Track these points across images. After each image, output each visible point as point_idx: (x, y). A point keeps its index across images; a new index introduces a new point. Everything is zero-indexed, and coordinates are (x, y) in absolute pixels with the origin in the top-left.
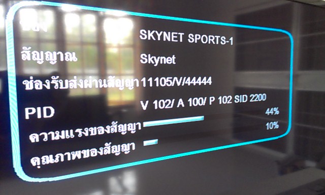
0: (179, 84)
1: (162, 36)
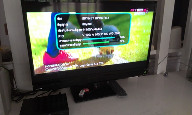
0: (92, 30)
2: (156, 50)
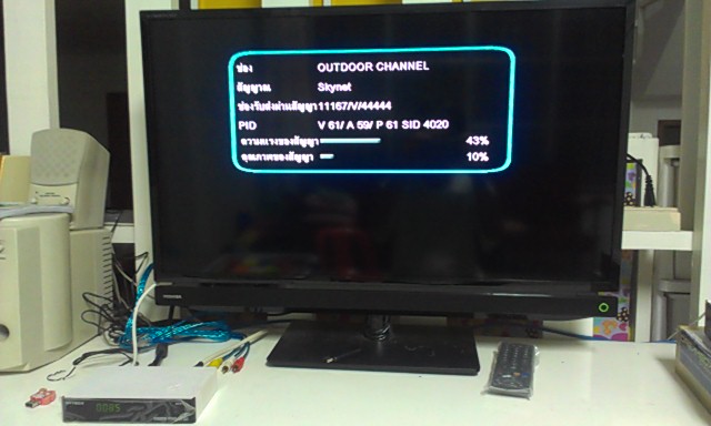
0: (354, 108)
2: (691, 229)
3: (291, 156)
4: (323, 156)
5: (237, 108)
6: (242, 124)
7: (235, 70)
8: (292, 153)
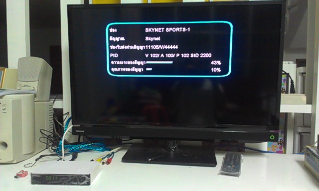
0: (161, 48)
1: (154, 30)
2: (311, 104)
3: (133, 69)
4: (147, 69)
5: (110, 48)
6: (111, 55)
7: (109, 31)
8: (133, 68)
